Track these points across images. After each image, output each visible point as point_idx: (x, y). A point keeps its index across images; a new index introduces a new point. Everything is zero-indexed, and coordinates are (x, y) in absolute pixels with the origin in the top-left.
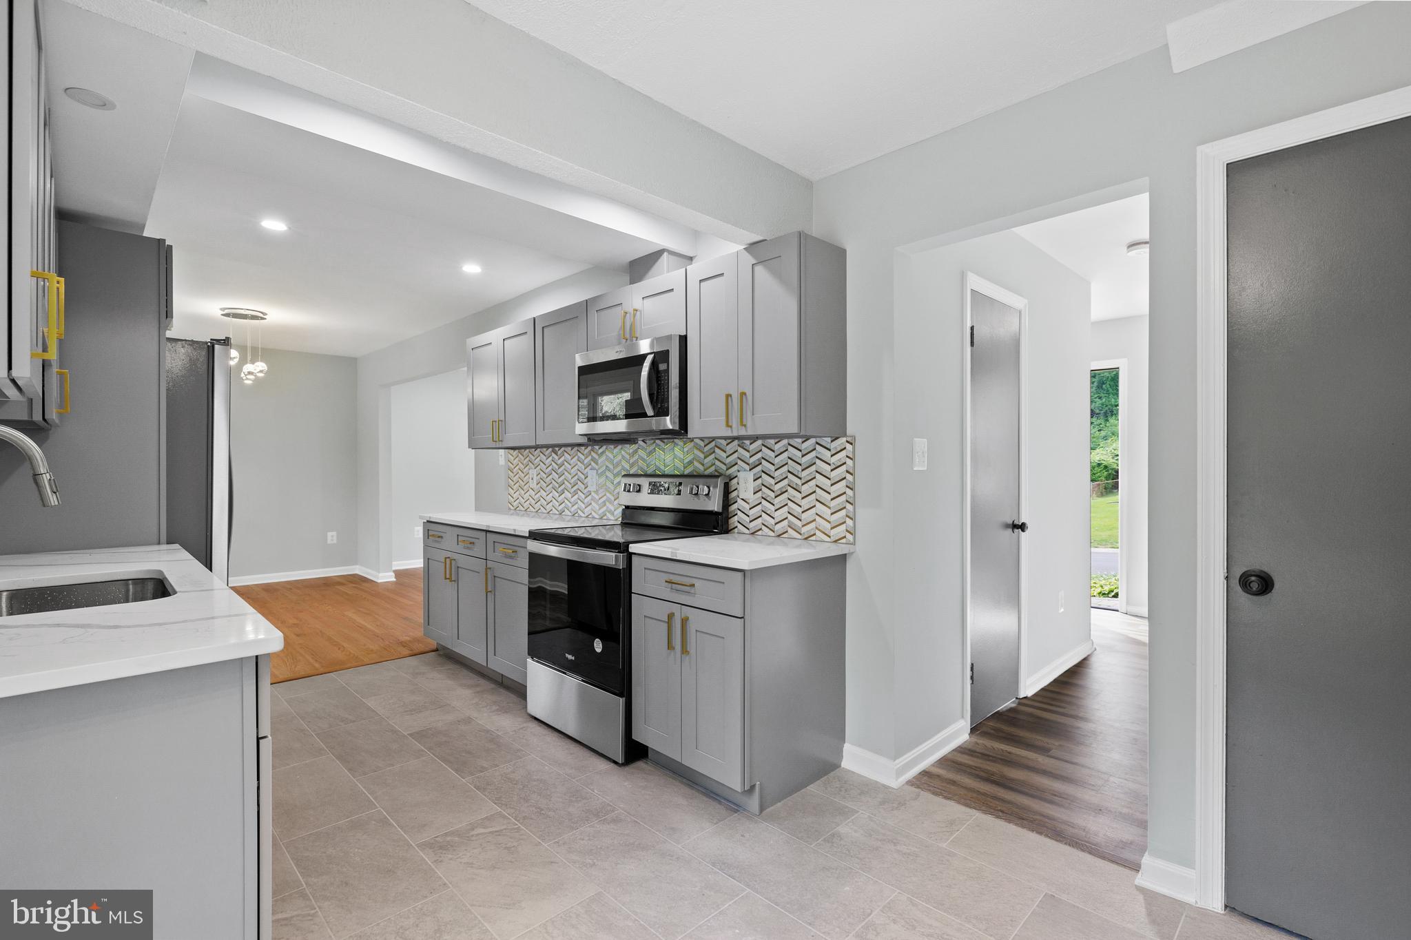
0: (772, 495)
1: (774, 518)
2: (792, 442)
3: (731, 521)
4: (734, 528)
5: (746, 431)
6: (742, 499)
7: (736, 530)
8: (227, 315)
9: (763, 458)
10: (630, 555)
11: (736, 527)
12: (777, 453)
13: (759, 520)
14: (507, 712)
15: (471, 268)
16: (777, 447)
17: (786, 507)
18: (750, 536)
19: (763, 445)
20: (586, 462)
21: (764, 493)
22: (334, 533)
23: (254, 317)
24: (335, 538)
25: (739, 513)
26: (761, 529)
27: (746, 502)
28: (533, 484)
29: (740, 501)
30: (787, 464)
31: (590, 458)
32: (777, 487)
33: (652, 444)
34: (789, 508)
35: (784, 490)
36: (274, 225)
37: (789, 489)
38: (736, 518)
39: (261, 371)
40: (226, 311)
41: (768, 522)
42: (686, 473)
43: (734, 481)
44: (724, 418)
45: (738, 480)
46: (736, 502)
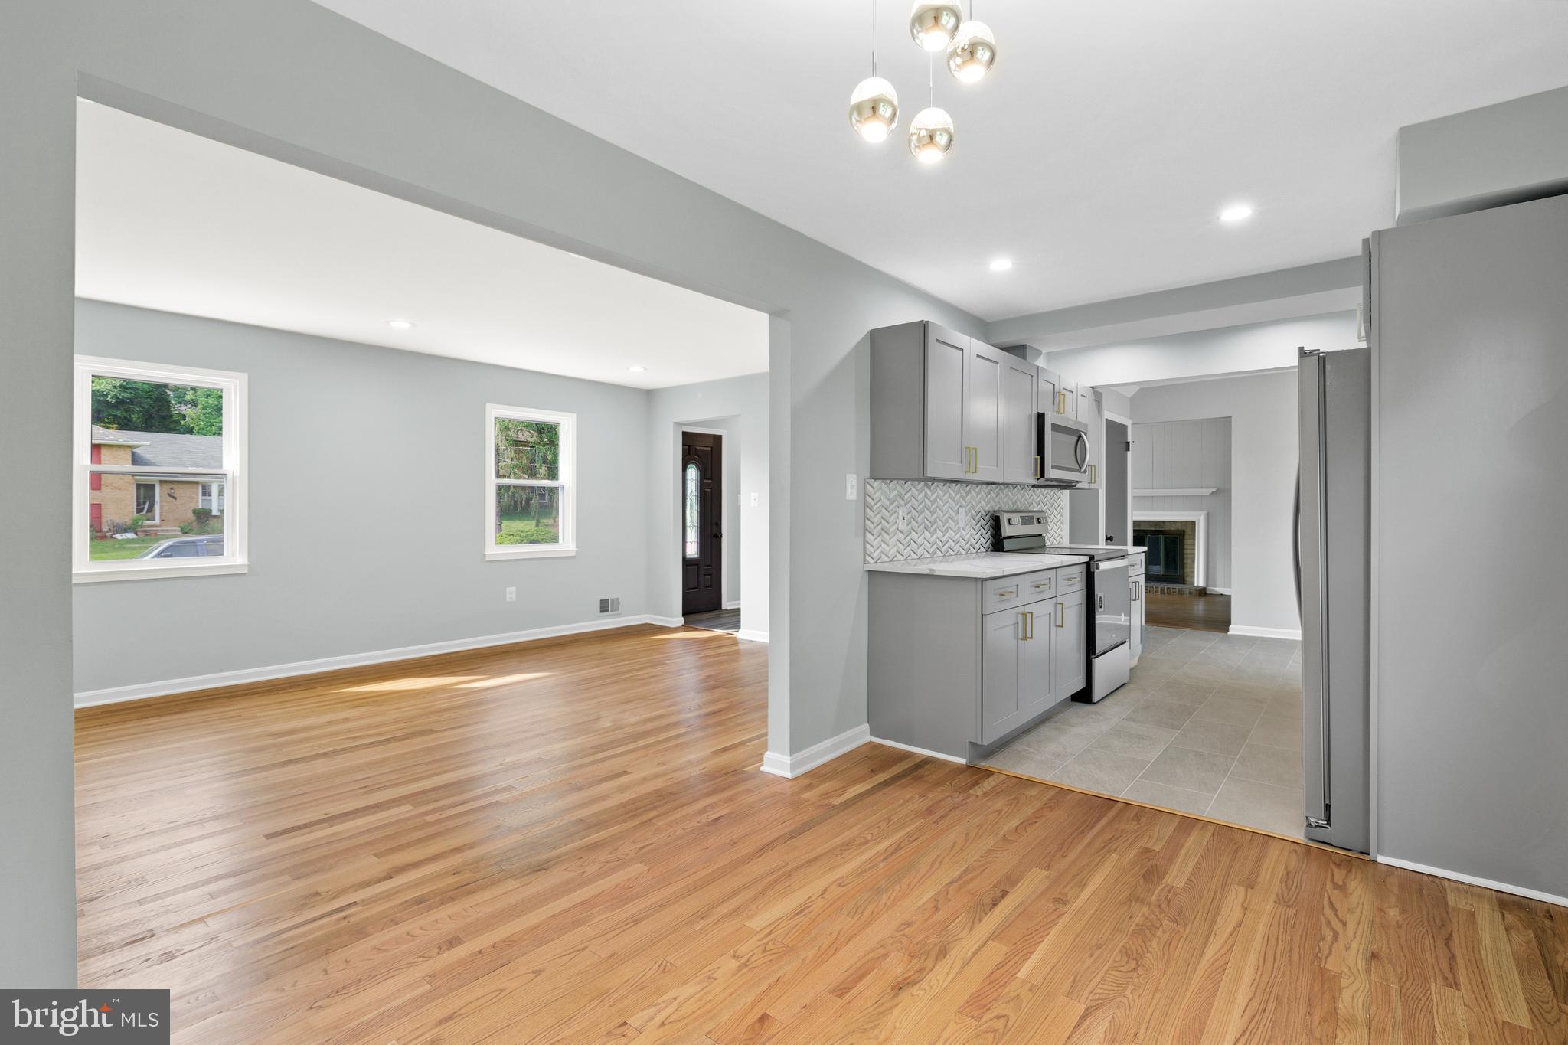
31: (959, 495)
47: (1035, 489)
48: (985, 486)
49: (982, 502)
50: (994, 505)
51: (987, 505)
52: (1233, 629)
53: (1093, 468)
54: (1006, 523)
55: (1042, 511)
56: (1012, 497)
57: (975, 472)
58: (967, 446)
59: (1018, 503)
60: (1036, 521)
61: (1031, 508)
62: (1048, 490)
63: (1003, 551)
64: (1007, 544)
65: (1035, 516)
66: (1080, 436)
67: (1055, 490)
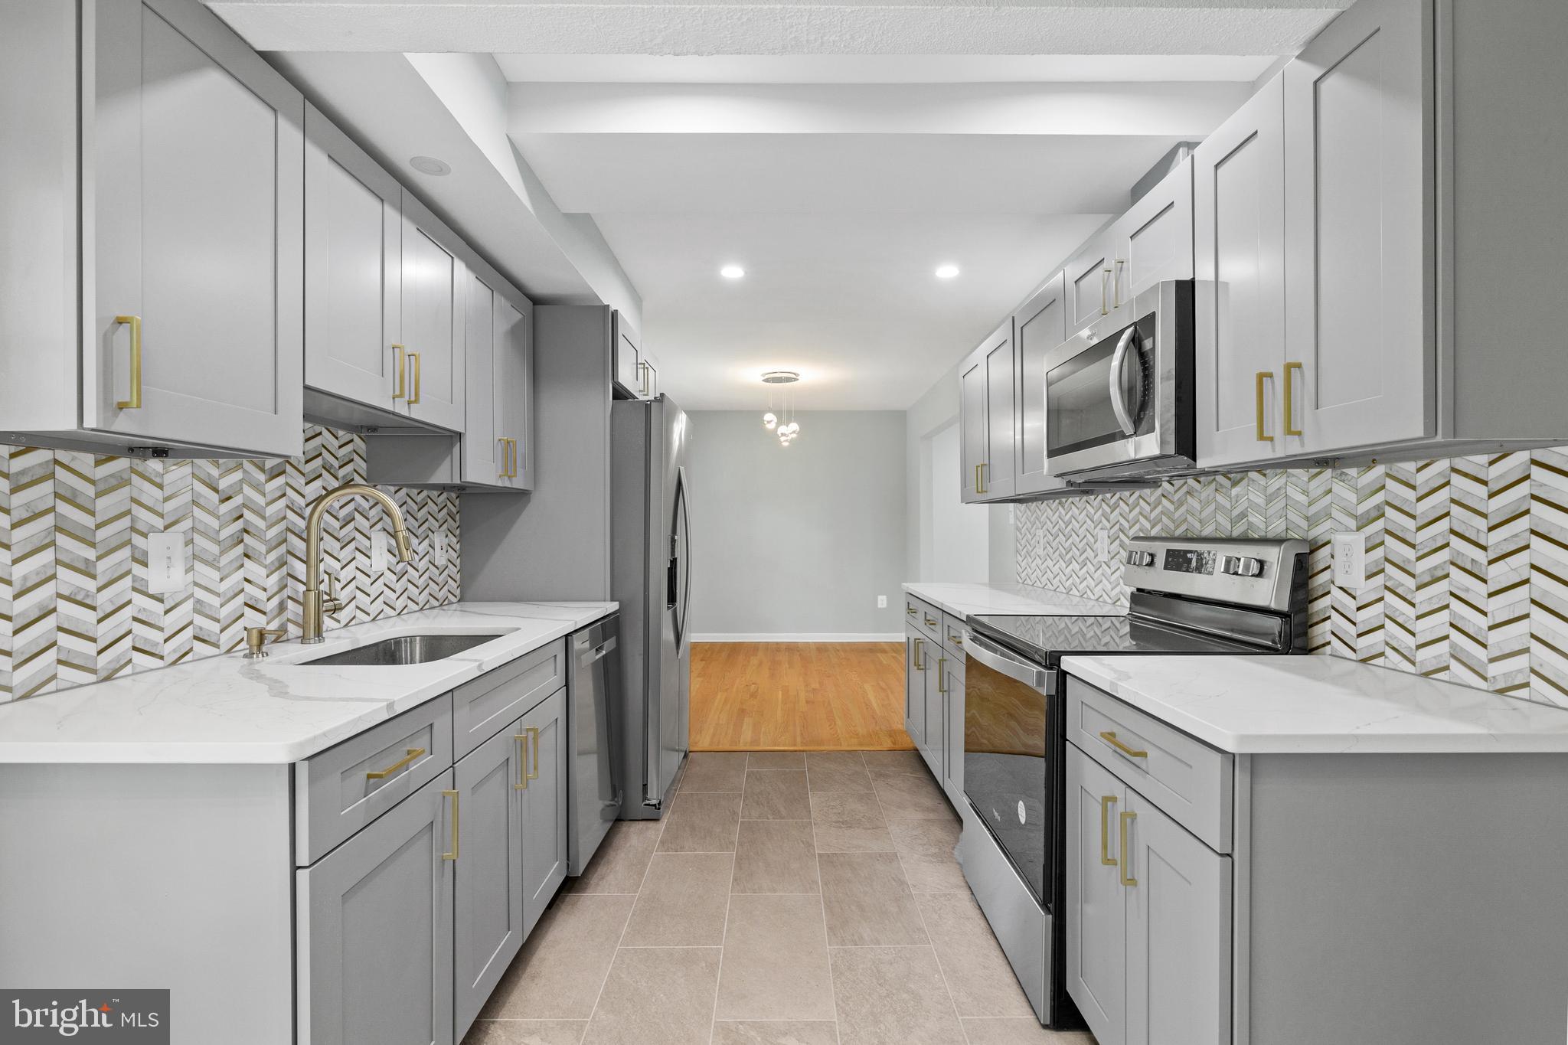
0: (1411, 583)
1: (1413, 634)
2: (1460, 463)
3: (1318, 630)
4: (1324, 645)
5: (1302, 444)
6: (1341, 588)
7: (1328, 649)
8: (767, 380)
9: (1388, 503)
10: (1063, 675)
11: (1329, 643)
12: (1421, 492)
13: (1379, 635)
14: (942, 862)
15: (947, 272)
16: (1421, 479)
17: (1446, 611)
18: (1360, 665)
19: (1388, 475)
20: (1095, 518)
21: (1391, 578)
22: (885, 597)
23: (788, 380)
24: (885, 602)
25: (1334, 615)
26: (1382, 654)
27: (1349, 594)
28: (1040, 551)
29: (1336, 592)
30: (1447, 514)
31: (1100, 512)
32: (1421, 567)
33: (1210, 483)
34: (1454, 614)
35: (1440, 573)
36: (733, 272)
37: (1453, 570)
38: (1327, 626)
39: (794, 432)
40: (767, 377)
41: (1398, 640)
42: (1235, 534)
43: (1324, 552)
44: (1254, 424)
45: (1333, 549)
46: (1328, 593)
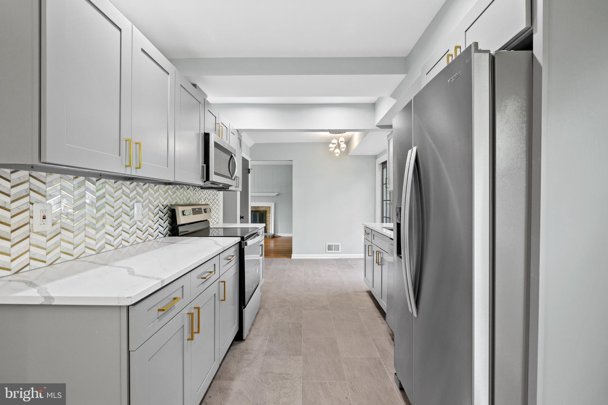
47: (203, 190)
48: (163, 186)
49: (160, 198)
50: (171, 201)
51: (164, 201)
52: (294, 256)
53: (238, 178)
54: (181, 214)
55: (208, 205)
56: (186, 194)
57: (140, 168)
58: (127, 137)
59: (191, 199)
60: (203, 211)
61: (200, 203)
62: (211, 191)
63: (178, 236)
64: (181, 229)
65: (203, 208)
66: (232, 156)
67: (215, 191)
